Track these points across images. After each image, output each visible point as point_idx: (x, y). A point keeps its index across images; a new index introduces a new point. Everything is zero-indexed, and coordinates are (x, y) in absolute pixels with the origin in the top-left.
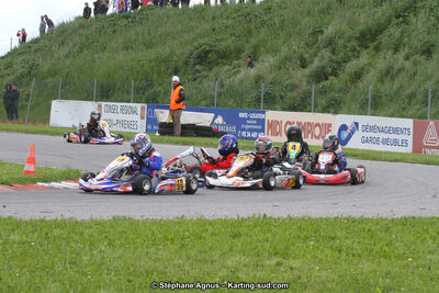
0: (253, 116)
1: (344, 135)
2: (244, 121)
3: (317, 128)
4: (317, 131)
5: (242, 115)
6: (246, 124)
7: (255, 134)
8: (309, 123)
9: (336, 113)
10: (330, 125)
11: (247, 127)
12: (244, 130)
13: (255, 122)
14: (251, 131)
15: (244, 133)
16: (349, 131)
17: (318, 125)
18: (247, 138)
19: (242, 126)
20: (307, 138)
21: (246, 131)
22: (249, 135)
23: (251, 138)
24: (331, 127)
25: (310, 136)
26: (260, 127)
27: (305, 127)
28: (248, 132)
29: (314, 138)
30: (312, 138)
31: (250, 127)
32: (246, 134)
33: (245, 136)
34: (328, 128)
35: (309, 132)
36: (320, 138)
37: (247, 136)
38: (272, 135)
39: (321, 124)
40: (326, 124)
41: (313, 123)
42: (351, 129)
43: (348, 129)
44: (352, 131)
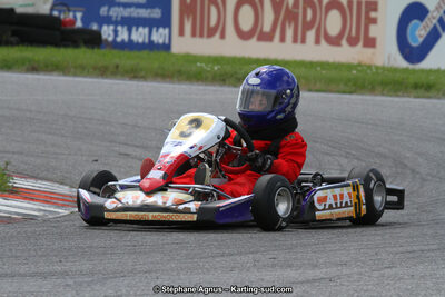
3: (334, 15)
4: (334, 22)
6: (112, 4)
7: (144, 31)
8: (309, 2)
10: (372, 6)
11: (116, 12)
12: (108, 20)
14: (131, 23)
15: (107, 32)
16: (431, 20)
17: (335, 5)
18: (115, 45)
19: (103, 11)
20: (303, 41)
21: (116, 23)
22: (123, 35)
23: (130, 46)
24: (375, 10)
25: (311, 35)
26: (157, 13)
27: (295, 10)
28: (119, 28)
29: (323, 41)
30: (317, 42)
31: (126, 12)
32: (116, 32)
33: (111, 39)
34: (367, 13)
35: (308, 26)
36: (344, 42)
37: (119, 39)
38: (194, 35)
39: (345, 4)
40: (359, 3)
41: (320, 1)
42: (437, 15)
43: (429, 15)
44: (440, 20)
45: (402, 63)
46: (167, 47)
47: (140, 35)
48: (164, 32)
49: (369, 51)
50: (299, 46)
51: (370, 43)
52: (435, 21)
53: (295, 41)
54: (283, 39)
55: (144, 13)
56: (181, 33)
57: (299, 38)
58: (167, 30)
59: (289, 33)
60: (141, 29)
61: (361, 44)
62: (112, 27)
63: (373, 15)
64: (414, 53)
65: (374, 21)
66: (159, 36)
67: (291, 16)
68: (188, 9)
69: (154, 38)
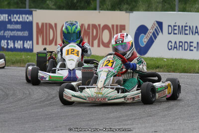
0: (16, 18)
1: (144, 40)
2: (3, 25)
3: (106, 33)
4: (106, 36)
6: (6, 29)
7: (21, 42)
8: (94, 26)
9: (132, 10)
11: (7, 34)
13: (19, 27)
14: (14, 39)
15: (4, 43)
16: (149, 34)
17: (106, 27)
19: (2, 33)
20: (93, 46)
21: (8, 39)
22: (11, 45)
23: (14, 49)
24: (124, 29)
25: (96, 42)
26: (26, 34)
27: (89, 31)
28: (9, 41)
29: (101, 45)
30: (99, 46)
31: (12, 33)
32: (8, 44)
33: (5, 47)
34: (121, 31)
35: (94, 38)
37: (9, 47)
38: (43, 44)
39: (111, 27)
40: (117, 26)
41: (99, 25)
42: (152, 31)
43: (149, 31)
44: (154, 34)
46: (31, 50)
47: (19, 44)
48: (29, 43)
52: (151, 34)
55: (20, 34)
56: (38, 43)
57: (91, 44)
58: (31, 42)
60: (19, 42)
62: (6, 41)
66: (28, 45)
67: (87, 33)
68: (40, 31)
69: (26, 46)
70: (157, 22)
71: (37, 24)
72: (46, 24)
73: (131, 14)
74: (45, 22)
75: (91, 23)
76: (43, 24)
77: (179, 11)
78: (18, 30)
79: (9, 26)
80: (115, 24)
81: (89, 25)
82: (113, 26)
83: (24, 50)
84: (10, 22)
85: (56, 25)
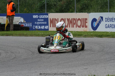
0: (41, 17)
1: (95, 24)
2: (36, 20)
3: (79, 22)
4: (79, 23)
5: (35, 17)
8: (74, 19)
9: (89, 12)
10: (86, 19)
11: (38, 23)
12: (36, 25)
13: (43, 20)
14: (41, 25)
15: (36, 27)
16: (97, 22)
17: (79, 19)
18: (38, 30)
19: (35, 23)
20: (74, 27)
21: (38, 25)
22: (40, 28)
23: (41, 30)
24: (87, 20)
25: (75, 26)
26: (46, 23)
28: (39, 26)
29: (77, 27)
30: (76, 27)
31: (40, 23)
32: (38, 27)
33: (37, 28)
34: (85, 21)
35: (74, 24)
36: (81, 27)
37: (39, 28)
38: (53, 27)
39: (81, 19)
40: (84, 19)
41: (76, 19)
42: (98, 20)
44: (99, 21)
45: (92, 30)
46: (48, 30)
47: (43, 27)
49: (86, 28)
50: (73, 28)
51: (86, 27)
52: (98, 22)
53: (72, 27)
54: (70, 27)
55: (43, 23)
56: (51, 27)
57: (73, 27)
58: (48, 26)
59: (71, 25)
61: (84, 27)
62: (37, 26)
63: (86, 21)
64: (95, 28)
65: (87, 22)
66: (46, 27)
67: (71, 22)
68: (51, 22)
69: (45, 28)
70: (101, 17)
71: (50, 19)
72: (54, 19)
73: (89, 14)
74: (53, 18)
75: (73, 18)
76: (52, 19)
77: (110, 12)
78: (42, 21)
79: (38, 20)
80: (83, 18)
81: (72, 19)
82: (82, 19)
83: (45, 30)
84: (39, 18)
85: (58, 19)
